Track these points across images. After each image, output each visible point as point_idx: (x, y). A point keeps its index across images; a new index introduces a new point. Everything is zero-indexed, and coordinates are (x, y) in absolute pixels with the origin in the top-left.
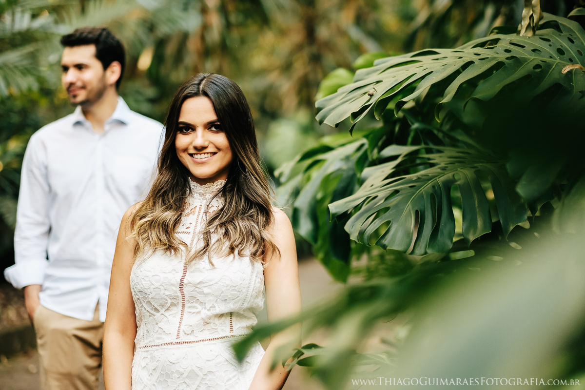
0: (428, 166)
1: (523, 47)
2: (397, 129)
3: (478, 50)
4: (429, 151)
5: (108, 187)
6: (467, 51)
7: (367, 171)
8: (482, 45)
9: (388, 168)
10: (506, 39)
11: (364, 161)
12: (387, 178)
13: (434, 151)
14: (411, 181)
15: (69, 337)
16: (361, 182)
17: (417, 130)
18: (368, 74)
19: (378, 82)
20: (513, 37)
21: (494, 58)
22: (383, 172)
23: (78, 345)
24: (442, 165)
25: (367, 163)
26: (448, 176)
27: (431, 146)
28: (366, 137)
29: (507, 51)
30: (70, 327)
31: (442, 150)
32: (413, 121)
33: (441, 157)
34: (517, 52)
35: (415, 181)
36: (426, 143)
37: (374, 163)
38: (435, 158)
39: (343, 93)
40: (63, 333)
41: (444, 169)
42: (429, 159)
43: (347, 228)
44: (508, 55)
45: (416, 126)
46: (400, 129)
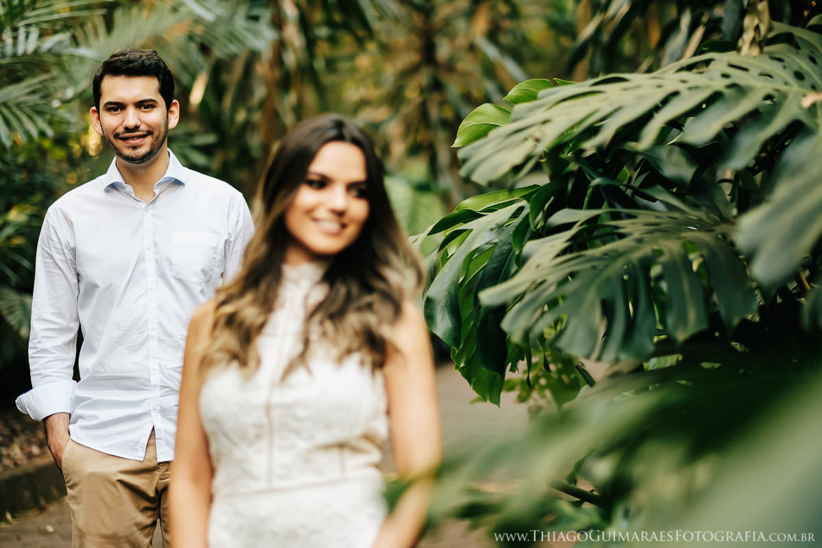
0: (616, 237)
1: (745, 70)
2: (570, 186)
3: (684, 75)
4: (616, 216)
5: (162, 275)
6: (669, 78)
7: (530, 246)
8: (689, 68)
9: (559, 241)
10: (721, 60)
11: (524, 232)
12: (558, 255)
13: (623, 215)
14: (593, 259)
15: (114, 485)
16: (522, 261)
17: (597, 187)
18: (531, 110)
19: (545, 122)
20: (731, 56)
21: (707, 87)
22: (552, 246)
23: (125, 494)
24: (637, 235)
25: (528, 235)
26: (646, 250)
27: (619, 209)
28: (527, 198)
29: (725, 76)
30: (113, 469)
31: (635, 215)
32: (593, 175)
33: (633, 224)
34: (738, 77)
35: (599, 259)
36: (611, 206)
37: (539, 234)
38: (625, 225)
39: (496, 138)
40: (106, 480)
41: (640, 241)
42: (616, 227)
43: (505, 324)
44: (727, 82)
45: (597, 181)
46: (573, 186)
